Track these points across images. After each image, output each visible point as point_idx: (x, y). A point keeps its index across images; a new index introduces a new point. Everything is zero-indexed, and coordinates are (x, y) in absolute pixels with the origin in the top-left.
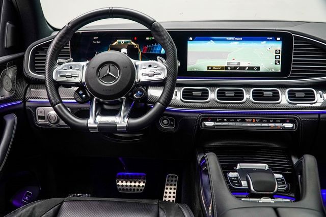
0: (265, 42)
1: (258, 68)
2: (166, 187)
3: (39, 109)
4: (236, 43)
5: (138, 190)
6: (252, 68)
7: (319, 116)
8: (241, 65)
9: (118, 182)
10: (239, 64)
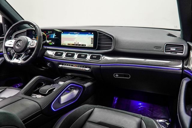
0: (87, 35)
1: (85, 45)
4: (78, 35)
6: (83, 45)
7: (100, 66)
8: (79, 44)
10: (78, 43)
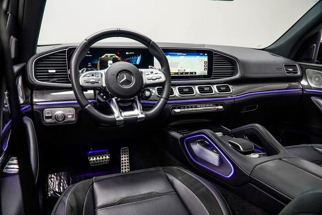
0: (198, 57)
1: (195, 73)
2: (122, 156)
3: (46, 110)
4: (183, 57)
5: (105, 162)
6: (192, 73)
7: (234, 100)
9: (90, 159)
10: (185, 70)
